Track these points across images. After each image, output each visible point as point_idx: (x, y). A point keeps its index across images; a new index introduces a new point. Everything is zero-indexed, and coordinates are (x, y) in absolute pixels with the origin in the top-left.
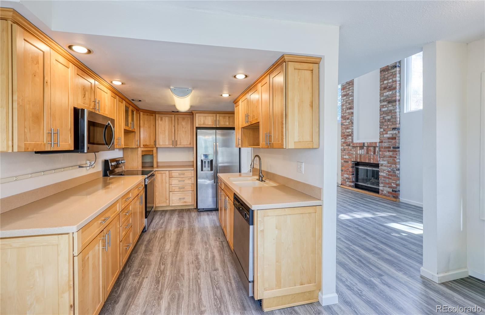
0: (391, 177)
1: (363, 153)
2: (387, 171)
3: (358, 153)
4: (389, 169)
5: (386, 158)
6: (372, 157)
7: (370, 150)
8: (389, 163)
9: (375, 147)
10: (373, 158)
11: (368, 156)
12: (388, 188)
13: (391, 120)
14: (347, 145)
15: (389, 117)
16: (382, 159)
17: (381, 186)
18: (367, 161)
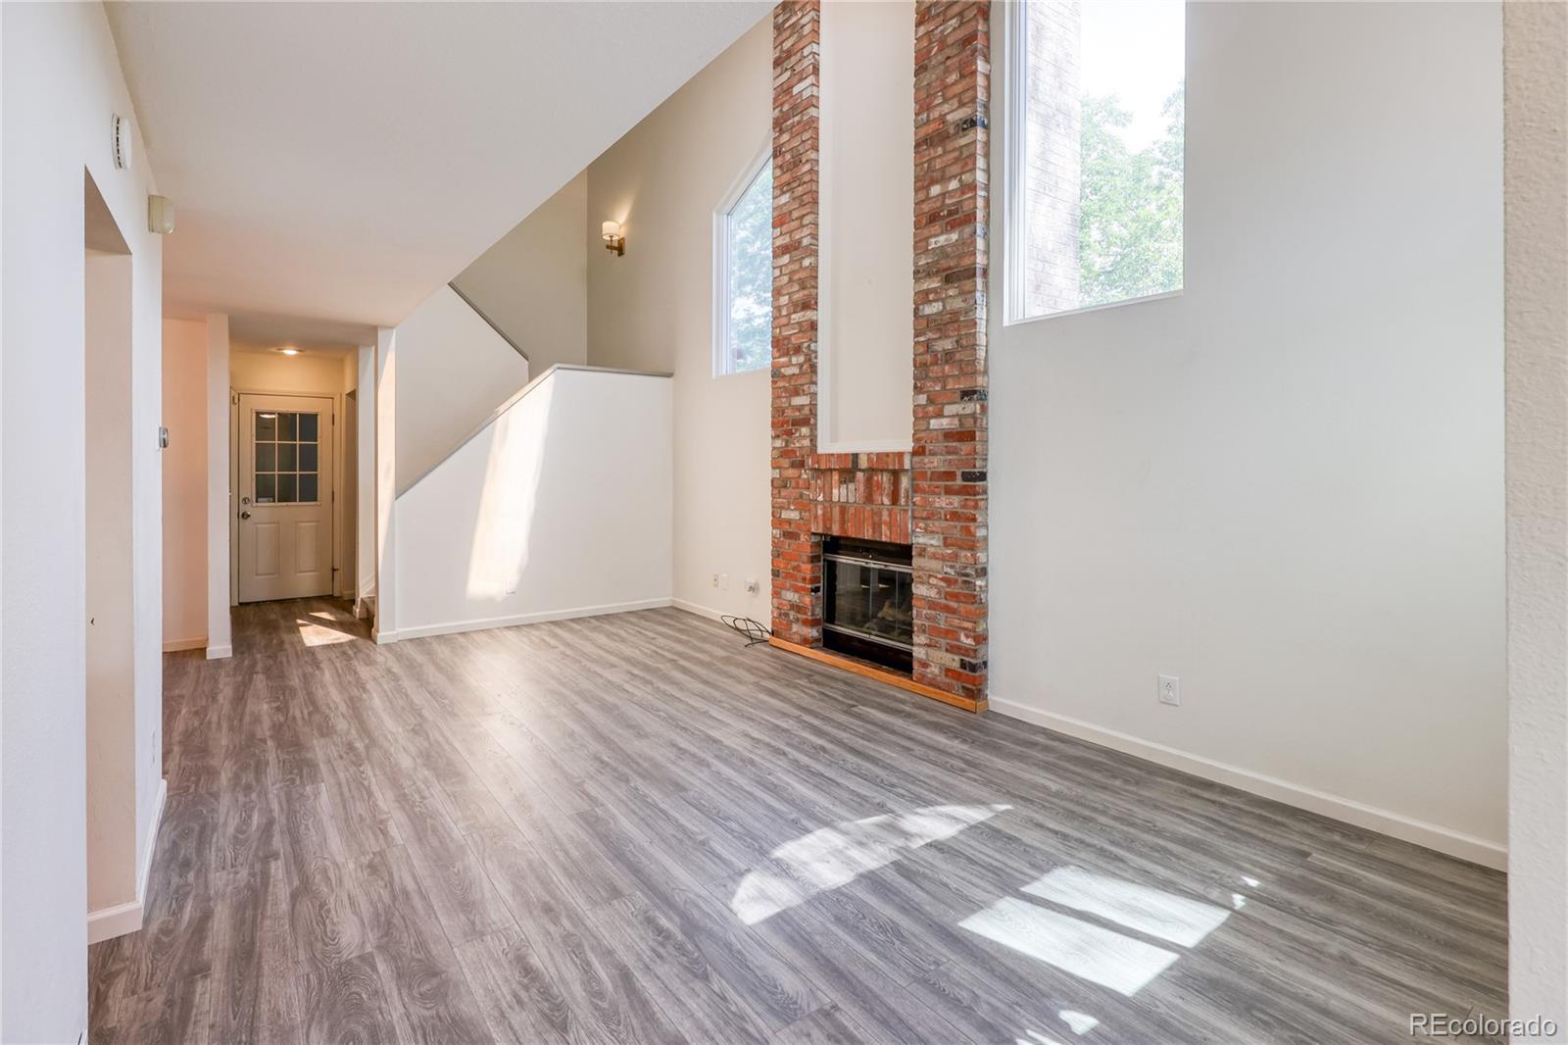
0: (954, 604)
1: (851, 500)
2: (940, 576)
3: (834, 500)
4: (949, 570)
5: (937, 523)
6: (885, 517)
7: (879, 486)
8: (949, 541)
9: (896, 474)
10: (888, 519)
11: (872, 510)
12: (947, 650)
13: (958, 356)
14: (793, 465)
15: (948, 344)
16: (922, 525)
17: (919, 645)
18: (868, 535)
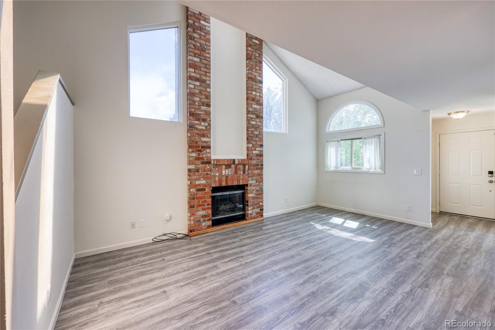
0: (259, 196)
1: (230, 173)
2: (255, 190)
3: (223, 174)
4: (258, 188)
5: (255, 177)
6: (241, 177)
7: (239, 169)
8: (257, 181)
9: (244, 165)
10: (242, 178)
11: (237, 176)
12: (257, 208)
13: (259, 136)
14: (203, 163)
15: (257, 133)
16: (251, 178)
18: (235, 183)
